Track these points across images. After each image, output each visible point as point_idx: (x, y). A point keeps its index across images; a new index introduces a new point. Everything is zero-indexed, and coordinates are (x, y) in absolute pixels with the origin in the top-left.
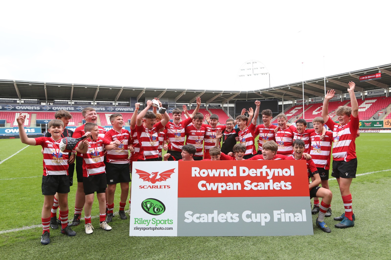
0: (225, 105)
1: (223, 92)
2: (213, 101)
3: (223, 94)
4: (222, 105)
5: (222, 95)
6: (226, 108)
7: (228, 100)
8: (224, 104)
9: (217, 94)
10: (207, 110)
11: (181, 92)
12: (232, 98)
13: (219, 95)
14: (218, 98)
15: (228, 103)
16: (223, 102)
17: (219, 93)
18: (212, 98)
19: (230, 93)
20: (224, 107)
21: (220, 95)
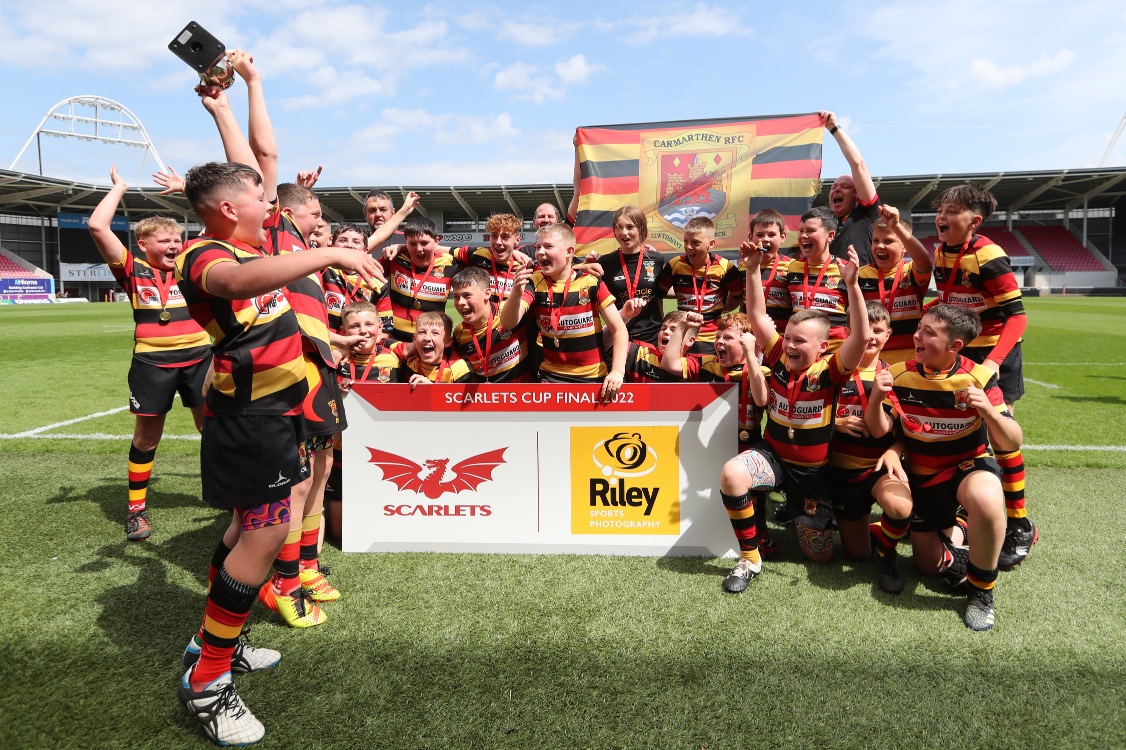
0: (1076, 214)
1: (1063, 176)
2: (1032, 202)
3: (1063, 180)
4: (1066, 213)
5: (1060, 182)
6: (1077, 222)
7: (1086, 198)
8: (1071, 210)
9: (1045, 181)
10: (1010, 230)
11: (925, 184)
12: (1099, 191)
13: (1052, 184)
14: (1049, 194)
15: (1086, 205)
16: (1067, 205)
17: (1051, 178)
18: (1027, 194)
19: (1090, 176)
20: (1072, 220)
21: (1054, 184)
